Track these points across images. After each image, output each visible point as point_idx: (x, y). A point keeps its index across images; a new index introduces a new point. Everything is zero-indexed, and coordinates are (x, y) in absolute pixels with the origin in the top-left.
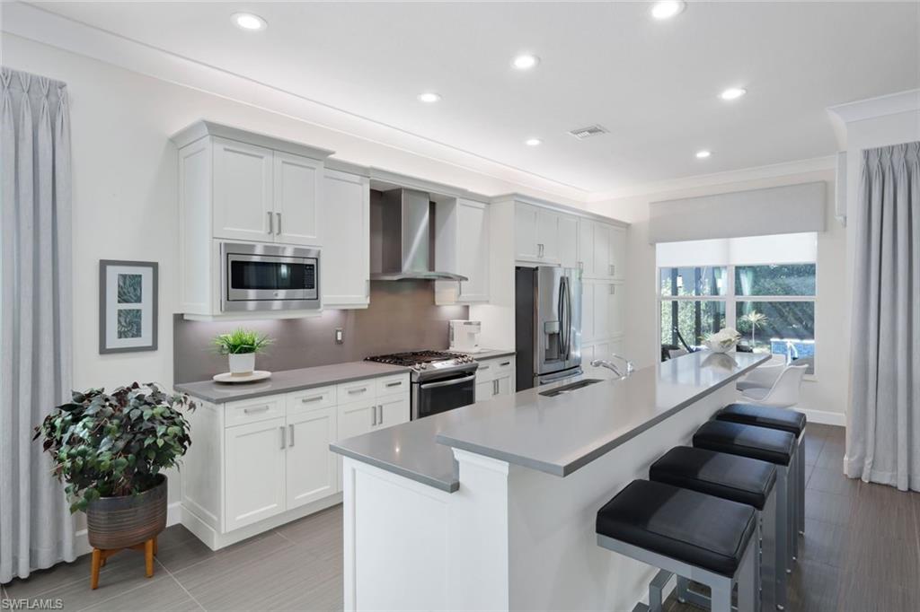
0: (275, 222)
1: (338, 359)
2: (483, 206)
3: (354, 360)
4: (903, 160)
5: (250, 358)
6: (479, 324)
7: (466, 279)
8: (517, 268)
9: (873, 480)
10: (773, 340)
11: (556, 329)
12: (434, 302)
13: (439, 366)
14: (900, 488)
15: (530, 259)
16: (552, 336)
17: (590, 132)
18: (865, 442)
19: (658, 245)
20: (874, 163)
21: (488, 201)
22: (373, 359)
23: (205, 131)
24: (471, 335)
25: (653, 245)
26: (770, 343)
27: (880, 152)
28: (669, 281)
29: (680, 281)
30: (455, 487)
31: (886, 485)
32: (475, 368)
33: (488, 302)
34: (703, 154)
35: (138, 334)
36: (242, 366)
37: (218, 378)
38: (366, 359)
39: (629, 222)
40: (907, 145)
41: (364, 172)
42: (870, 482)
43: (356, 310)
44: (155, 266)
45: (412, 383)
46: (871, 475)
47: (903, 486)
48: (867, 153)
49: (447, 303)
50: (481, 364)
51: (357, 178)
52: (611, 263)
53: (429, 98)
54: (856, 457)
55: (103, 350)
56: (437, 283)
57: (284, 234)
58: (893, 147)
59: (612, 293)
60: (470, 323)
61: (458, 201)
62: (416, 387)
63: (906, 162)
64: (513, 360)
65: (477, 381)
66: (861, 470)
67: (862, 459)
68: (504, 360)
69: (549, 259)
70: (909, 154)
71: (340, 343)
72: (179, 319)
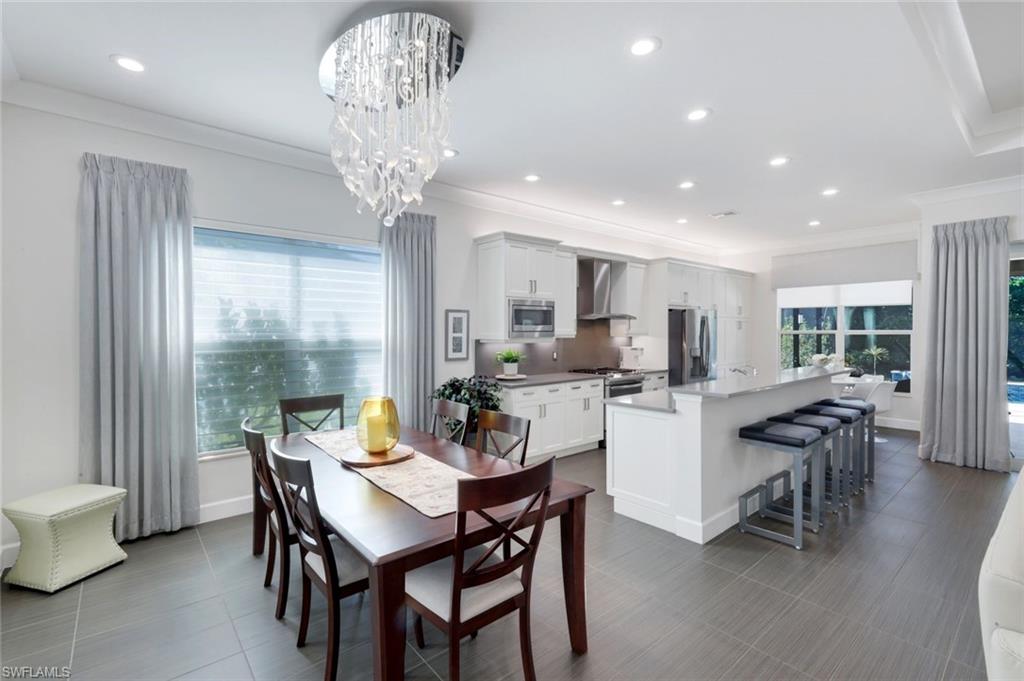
0: (533, 285)
1: (554, 370)
2: (643, 266)
3: (562, 371)
4: (962, 234)
5: (515, 366)
6: (642, 349)
7: (635, 318)
8: (670, 310)
9: (939, 459)
10: (893, 372)
11: (698, 354)
12: (609, 334)
13: (617, 376)
14: (958, 464)
15: (678, 303)
16: (695, 359)
17: (726, 214)
18: (934, 435)
19: (779, 291)
20: (941, 234)
21: (647, 263)
22: (575, 371)
23: (503, 237)
24: (637, 357)
25: (774, 290)
26: (891, 375)
27: (946, 227)
28: (791, 317)
29: (800, 318)
30: (675, 411)
31: (948, 463)
32: (643, 379)
33: (647, 334)
34: (815, 223)
35: (460, 351)
36: (511, 370)
37: (498, 377)
38: (570, 371)
39: (753, 271)
40: (965, 223)
41: (574, 250)
42: (937, 461)
43: (565, 339)
44: (467, 312)
45: (605, 385)
46: (937, 456)
47: (959, 462)
48: (936, 228)
49: (619, 334)
50: (647, 377)
51: (569, 255)
52: (740, 305)
53: (618, 203)
54: (927, 445)
55: (447, 359)
56: (612, 322)
57: (537, 293)
58: (955, 224)
59: (740, 328)
60: (635, 349)
61: (629, 264)
62: (608, 388)
63: (965, 234)
64: (666, 376)
65: (644, 388)
66: (931, 453)
67: (931, 446)
68: (661, 375)
69: (691, 303)
70: (967, 228)
71: (555, 360)
72: (478, 343)
